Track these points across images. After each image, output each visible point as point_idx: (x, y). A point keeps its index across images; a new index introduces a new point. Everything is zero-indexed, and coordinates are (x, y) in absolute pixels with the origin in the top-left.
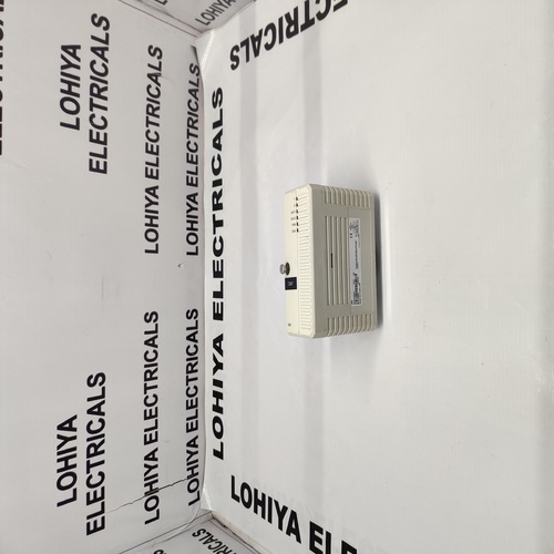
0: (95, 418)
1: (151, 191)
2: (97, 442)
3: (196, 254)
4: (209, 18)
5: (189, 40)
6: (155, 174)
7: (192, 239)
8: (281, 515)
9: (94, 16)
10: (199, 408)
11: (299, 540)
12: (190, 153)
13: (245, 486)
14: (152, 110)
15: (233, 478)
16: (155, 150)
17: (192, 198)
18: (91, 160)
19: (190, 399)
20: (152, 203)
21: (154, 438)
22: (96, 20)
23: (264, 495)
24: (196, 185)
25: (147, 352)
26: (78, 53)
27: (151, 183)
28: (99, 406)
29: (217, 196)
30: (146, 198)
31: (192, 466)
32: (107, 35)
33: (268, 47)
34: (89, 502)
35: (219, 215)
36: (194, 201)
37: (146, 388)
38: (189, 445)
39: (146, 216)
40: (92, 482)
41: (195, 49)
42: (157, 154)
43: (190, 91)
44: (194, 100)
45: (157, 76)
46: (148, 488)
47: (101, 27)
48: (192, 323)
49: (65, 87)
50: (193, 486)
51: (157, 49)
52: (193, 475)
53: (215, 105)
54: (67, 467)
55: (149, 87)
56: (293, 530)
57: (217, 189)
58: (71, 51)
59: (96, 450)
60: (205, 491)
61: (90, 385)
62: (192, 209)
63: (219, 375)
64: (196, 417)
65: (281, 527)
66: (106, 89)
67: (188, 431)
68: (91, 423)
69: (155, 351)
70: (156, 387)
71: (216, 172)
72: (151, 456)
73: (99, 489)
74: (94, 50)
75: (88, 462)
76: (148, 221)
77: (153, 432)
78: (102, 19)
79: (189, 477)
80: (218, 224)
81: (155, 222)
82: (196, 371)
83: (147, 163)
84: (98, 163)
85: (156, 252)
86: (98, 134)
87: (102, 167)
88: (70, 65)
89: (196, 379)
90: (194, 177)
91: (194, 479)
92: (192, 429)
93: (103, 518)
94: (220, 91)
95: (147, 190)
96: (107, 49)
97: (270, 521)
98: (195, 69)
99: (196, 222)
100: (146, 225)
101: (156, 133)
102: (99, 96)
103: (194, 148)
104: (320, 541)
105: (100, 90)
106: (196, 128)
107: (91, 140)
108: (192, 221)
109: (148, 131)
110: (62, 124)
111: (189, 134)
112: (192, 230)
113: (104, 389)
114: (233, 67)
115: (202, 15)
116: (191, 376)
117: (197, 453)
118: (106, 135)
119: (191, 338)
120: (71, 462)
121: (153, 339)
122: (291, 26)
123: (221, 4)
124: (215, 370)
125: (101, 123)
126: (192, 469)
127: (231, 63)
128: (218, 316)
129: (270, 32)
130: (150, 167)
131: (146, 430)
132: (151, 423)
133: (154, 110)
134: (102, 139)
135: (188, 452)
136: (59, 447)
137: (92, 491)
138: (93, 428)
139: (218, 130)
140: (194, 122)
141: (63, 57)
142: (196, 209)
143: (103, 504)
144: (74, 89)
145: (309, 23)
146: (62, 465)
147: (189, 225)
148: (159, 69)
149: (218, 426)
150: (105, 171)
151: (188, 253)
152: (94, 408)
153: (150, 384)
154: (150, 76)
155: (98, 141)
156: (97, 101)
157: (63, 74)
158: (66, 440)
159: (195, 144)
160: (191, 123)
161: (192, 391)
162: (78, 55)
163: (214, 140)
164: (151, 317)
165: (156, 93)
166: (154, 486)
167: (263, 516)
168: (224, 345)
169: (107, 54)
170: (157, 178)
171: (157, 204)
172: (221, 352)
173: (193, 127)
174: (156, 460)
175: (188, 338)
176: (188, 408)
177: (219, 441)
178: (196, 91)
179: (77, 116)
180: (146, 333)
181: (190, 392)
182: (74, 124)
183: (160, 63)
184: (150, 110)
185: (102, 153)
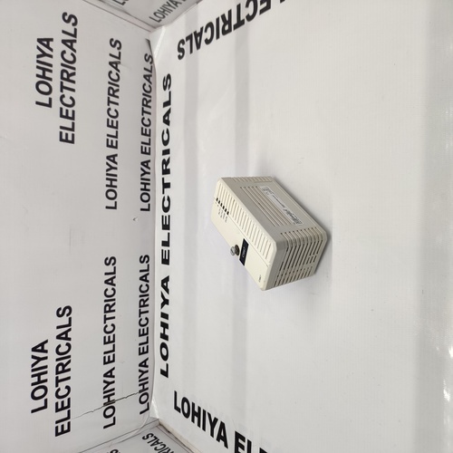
0: (63, 343)
1: (112, 158)
2: (64, 362)
3: (148, 210)
4: (161, 16)
5: (144, 35)
6: (114, 144)
7: (145, 197)
8: (213, 425)
9: (65, 14)
10: (149, 335)
11: (226, 445)
12: (144, 127)
13: (185, 400)
14: (113, 92)
15: (176, 393)
16: (115, 125)
17: (145, 164)
18: (61, 133)
19: (142, 328)
20: (112, 168)
21: (111, 359)
22: (66, 18)
23: (199, 408)
24: (149, 154)
25: (107, 290)
26: (51, 44)
27: (112, 152)
28: (66, 333)
29: (165, 163)
30: (107, 164)
31: (143, 382)
32: (75, 30)
33: (208, 42)
34: (57, 410)
35: (168, 179)
36: (147, 167)
37: (106, 319)
38: (140, 365)
39: (107, 179)
40: (60, 394)
41: (149, 42)
42: (116, 128)
43: (145, 77)
44: (147, 83)
45: (116, 63)
46: (106, 400)
47: (71, 24)
48: (144, 266)
49: (40, 72)
50: (144, 398)
51: (117, 41)
52: (144, 389)
53: (165, 88)
54: (39, 382)
55: (110, 72)
56: (222, 437)
57: (166, 157)
58: (45, 43)
59: (63, 368)
60: (153, 403)
61: (59, 316)
62: (145, 173)
63: (166, 309)
64: (147, 342)
65: (212, 435)
66: (74, 74)
67: (140, 354)
68: (59, 346)
69: (113, 289)
70: (114, 318)
71: (165, 143)
72: (109, 374)
73: (65, 400)
74: (64, 42)
75: (57, 378)
76: (109, 183)
77: (111, 354)
78: (71, 16)
79: (140, 392)
80: (166, 185)
81: (114, 183)
82: (147, 305)
83: (108, 135)
84: (67, 135)
85: (115, 208)
86: (67, 111)
87: (70, 138)
88: (44, 54)
89: (147, 312)
90: (148, 147)
91: (144, 392)
92: (144, 353)
93: (69, 423)
94: (169, 77)
95: (108, 158)
96: (75, 41)
97: (204, 429)
98: (149, 58)
99: (149, 184)
100: (107, 186)
101: (116, 111)
102: (68, 80)
103: (148, 123)
104: (243, 448)
105: (69, 75)
106: (150, 107)
107: (62, 116)
108: (146, 183)
109: (109, 109)
110: (37, 103)
111: (143, 112)
112: (145, 191)
113: (70, 319)
114: (180, 57)
115: (155, 14)
116: (143, 309)
117: (147, 371)
118: (73, 112)
119: (144, 279)
120: (43, 378)
121: (112, 279)
122: (226, 25)
123: (170, 5)
124: (163, 305)
125: (70, 102)
126: (143, 384)
127: (178, 54)
128: (166, 261)
129: (209, 29)
130: (110, 139)
131: (105, 353)
132: (110, 347)
133: (114, 91)
134: (70, 115)
135: (140, 371)
136: (33, 365)
137: (60, 401)
138: (61, 350)
139: (167, 108)
140: (147, 102)
141: (38, 48)
142: (149, 173)
143: (69, 411)
144: (47, 74)
145: (240, 23)
146: (36, 379)
147: (143, 186)
148: (119, 58)
149: (164, 350)
150: (72, 142)
151: (142, 210)
152: (62, 334)
153: (108, 315)
154: (111, 64)
155: (67, 117)
156: (66, 84)
157: (38, 62)
158: (39, 359)
159: (149, 120)
160: (145, 102)
161: (144, 322)
162: (51, 46)
163: (164, 117)
164: (110, 261)
165: (116, 78)
166: (112, 398)
167: (199, 425)
168: (170, 285)
169: (75, 46)
170: (116, 147)
171: (116, 168)
172: (167, 290)
173: (147, 106)
174: (114, 377)
175: (141, 279)
176: (140, 335)
177: (165, 362)
178: (150, 76)
179: (50, 96)
180: (106, 274)
181: (142, 323)
182: (47, 102)
183: (120, 53)
184: (111, 92)
185: (71, 127)
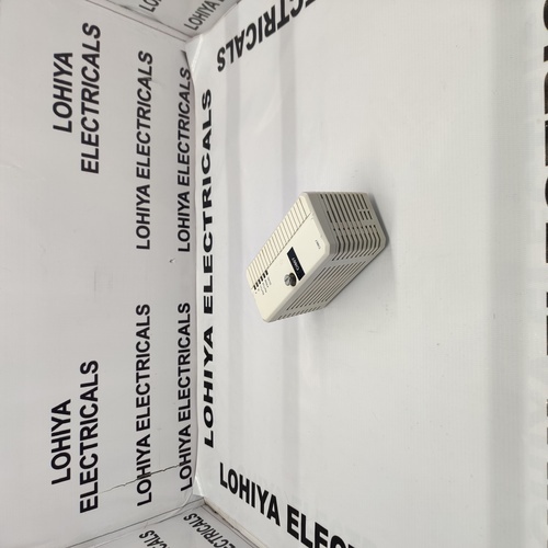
0: (89, 403)
1: (143, 190)
2: (90, 426)
3: (188, 250)
4: (198, 21)
5: (180, 45)
6: (146, 174)
7: (184, 236)
8: (263, 499)
9: (85, 25)
10: (191, 398)
11: (278, 523)
12: (182, 154)
14: (143, 113)
15: (222, 465)
16: (146, 151)
17: (183, 196)
18: (83, 161)
19: (182, 389)
20: (143, 201)
21: (146, 425)
22: (87, 29)
23: (248, 481)
24: (188, 184)
25: (139, 343)
26: (70, 60)
27: (143, 182)
28: (92, 392)
29: (206, 194)
30: (138, 196)
31: (185, 454)
32: (98, 43)
33: (250, 47)
34: (82, 482)
35: (209, 212)
36: (185, 200)
37: (138, 377)
38: (181, 433)
39: (138, 214)
40: (86, 463)
41: (185, 54)
42: (148, 154)
43: (181, 94)
44: (184, 102)
45: (147, 80)
46: (140, 472)
47: (92, 36)
48: (184, 316)
49: (58, 92)
50: (185, 473)
51: (147, 55)
52: (185, 462)
53: (204, 106)
54: (61, 448)
55: (140, 90)
56: (273, 514)
57: (207, 187)
58: (63, 58)
59: (89, 433)
60: (197, 479)
61: (83, 372)
62: (183, 207)
63: (210, 366)
64: (188, 406)
65: (262, 512)
66: (97, 93)
67: (180, 420)
68: (84, 407)
69: (147, 343)
70: (148, 376)
71: (206, 170)
72: (143, 442)
73: (92, 470)
74: (85, 57)
75: (82, 444)
76: (140, 218)
77: (145, 419)
78: (93, 27)
79: (181, 464)
80: (208, 220)
81: (146, 219)
82: (189, 363)
83: (138, 163)
84: (90, 163)
85: (148, 247)
86: (90, 136)
87: (93, 167)
88: (62, 72)
89: (188, 370)
90: (186, 176)
91: (186, 466)
92: (185, 419)
93: (96, 498)
94: (208, 93)
95: (139, 189)
96: (98, 56)
97: (253, 505)
98: (186, 73)
99: (188, 220)
100: (138, 222)
101: (147, 135)
102: (90, 100)
103: (185, 148)
104: (296, 524)
105: (91, 95)
106: (188, 130)
107: (83, 142)
108: (184, 219)
109: (139, 133)
110: (55, 127)
111: (180, 135)
112: (184, 227)
113: (96, 376)
114: (220, 69)
115: (190, 20)
116: (183, 367)
117: (189, 441)
118: (97, 137)
119: (184, 331)
120: (65, 443)
121: (145, 331)
122: (270, 24)
123: (206, 8)
124: (206, 361)
125: (93, 126)
126: (185, 456)
127: (218, 65)
130: (141, 167)
131: (138, 417)
132: (143, 410)
133: (145, 112)
134: (93, 140)
135: (180, 440)
136: (53, 429)
137: (85, 471)
138: (86, 412)
139: (207, 130)
140: (185, 124)
141: (55, 65)
142: (188, 207)
143: (96, 484)
144: (66, 94)
145: (285, 20)
146: (56, 445)
147: (181, 223)
148: (150, 73)
149: (208, 415)
150: (96, 171)
151: (180, 250)
152: (87, 393)
153: (142, 373)
154: (140, 80)
155: (89, 143)
156: (88, 105)
157: (55, 80)
158: (61, 422)
159: (187, 145)
160: (182, 125)
161: (184, 382)
162: (70, 62)
163: (204, 141)
164: (143, 309)
165: (146, 96)
166: (147, 470)
167: (248, 501)
168: (213, 337)
169: (98, 61)
170: (148, 177)
171: (148, 202)
172: (210, 344)
173: (184, 128)
174: (149, 445)
175: (180, 331)
176: (180, 398)
177: (210, 430)
178: (187, 94)
179: (70, 119)
180: (138, 325)
181: (183, 383)
182: (67, 126)
183: (151, 68)
184: (141, 113)
185: (94, 154)
